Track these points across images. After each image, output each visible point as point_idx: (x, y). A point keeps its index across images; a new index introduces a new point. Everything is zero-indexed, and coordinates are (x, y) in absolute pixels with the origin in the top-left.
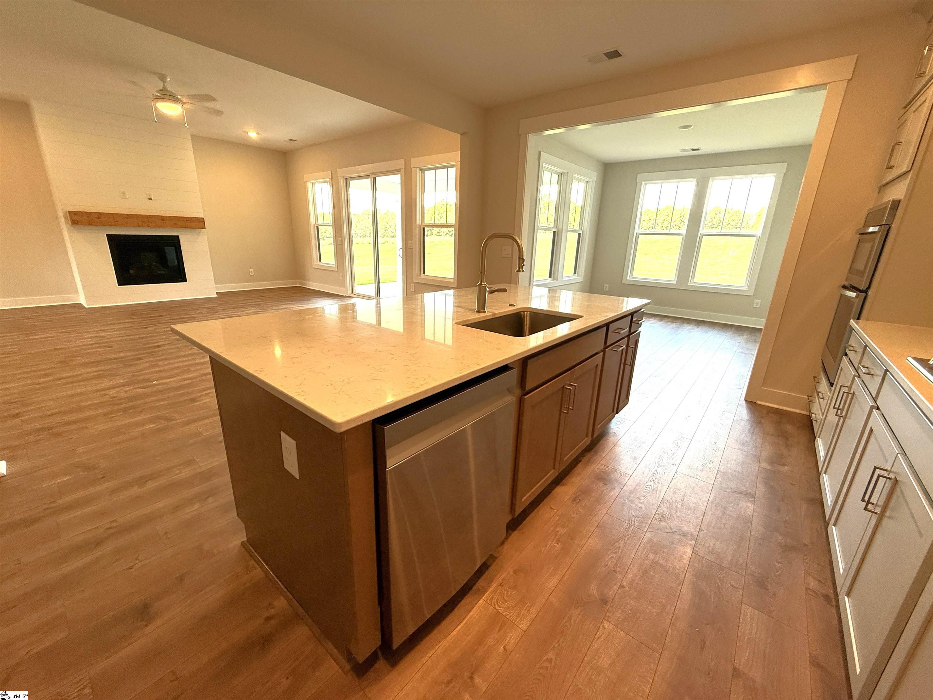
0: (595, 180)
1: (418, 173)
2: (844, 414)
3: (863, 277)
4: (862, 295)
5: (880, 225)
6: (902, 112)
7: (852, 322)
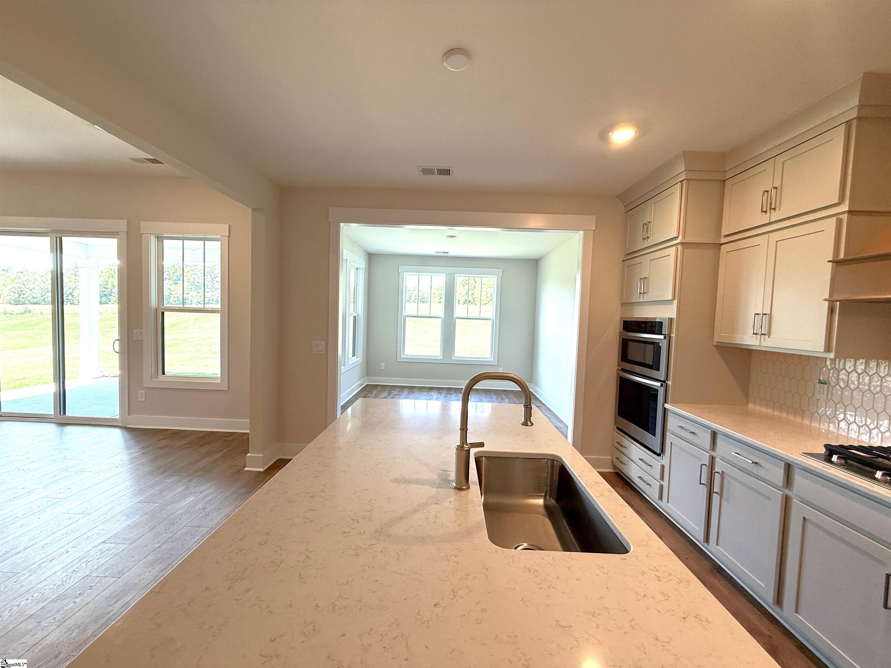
0: (364, 267)
1: (153, 242)
2: (716, 489)
3: (659, 371)
4: (664, 384)
5: (661, 334)
6: (625, 256)
7: (666, 406)
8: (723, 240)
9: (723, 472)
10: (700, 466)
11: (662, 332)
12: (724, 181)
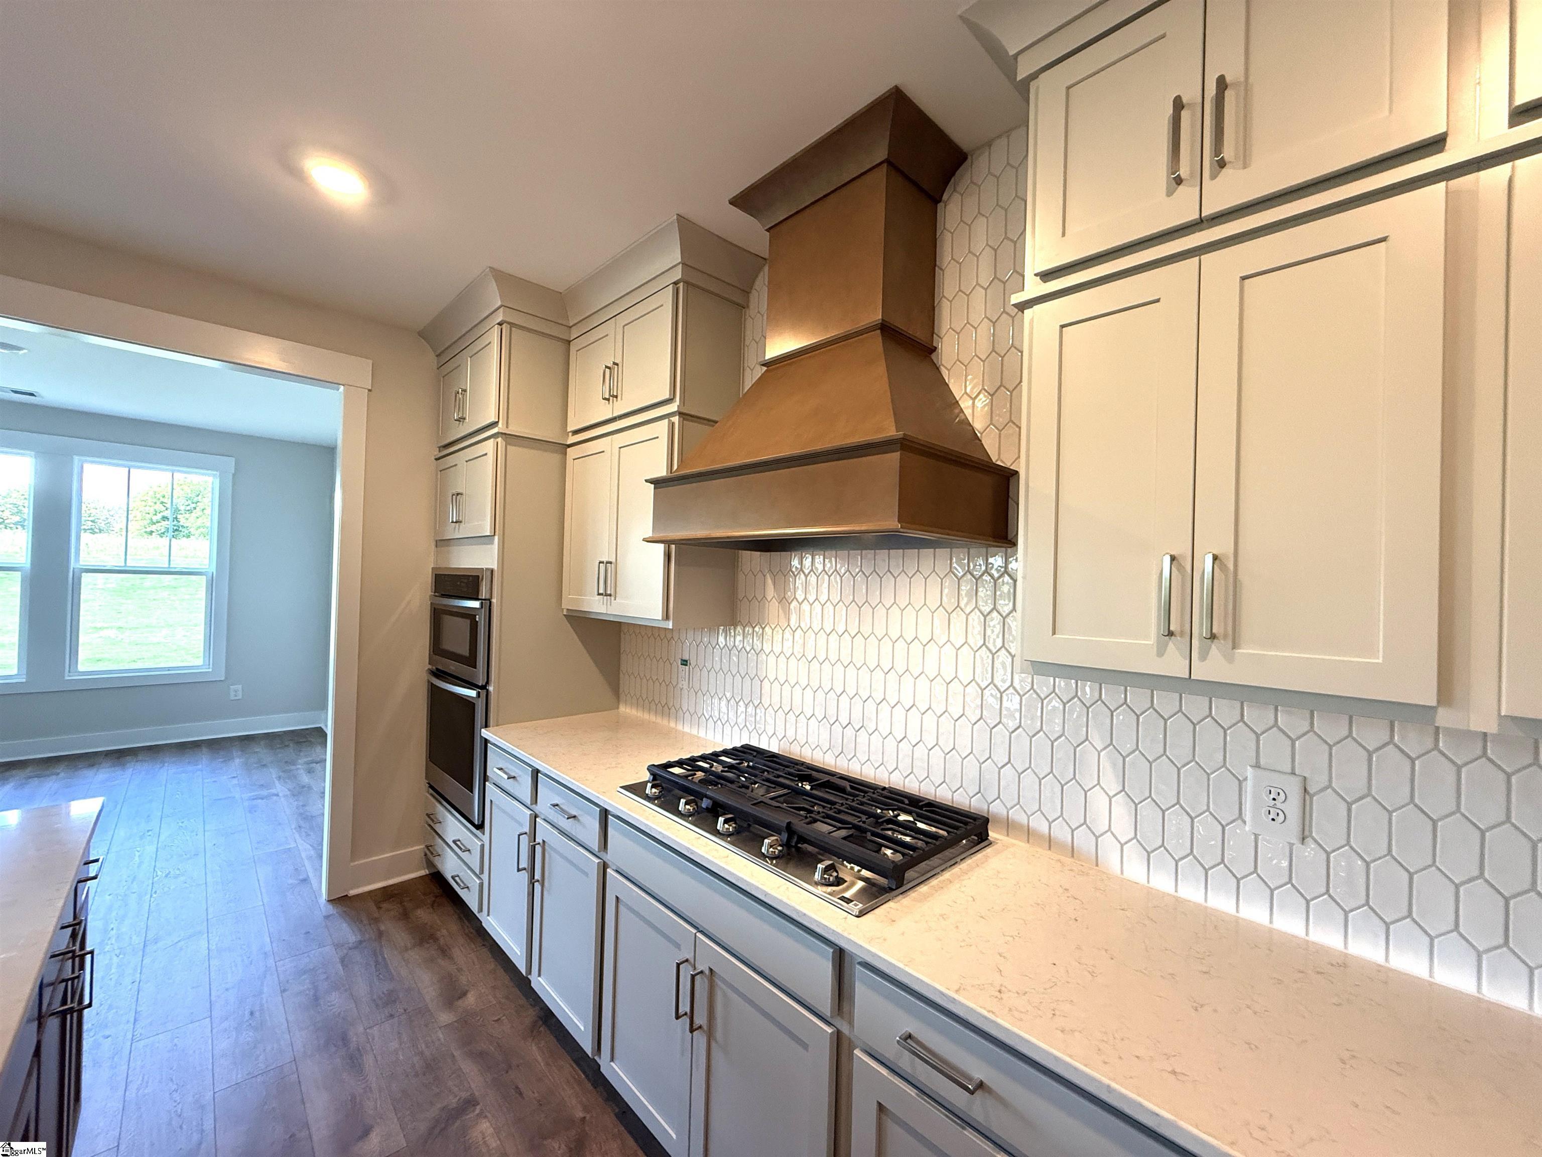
2: (537, 876)
3: (475, 668)
4: (483, 693)
5: (477, 599)
6: (440, 451)
7: (485, 733)
8: (572, 439)
9: (544, 841)
10: (517, 836)
11: (478, 596)
12: (569, 342)
